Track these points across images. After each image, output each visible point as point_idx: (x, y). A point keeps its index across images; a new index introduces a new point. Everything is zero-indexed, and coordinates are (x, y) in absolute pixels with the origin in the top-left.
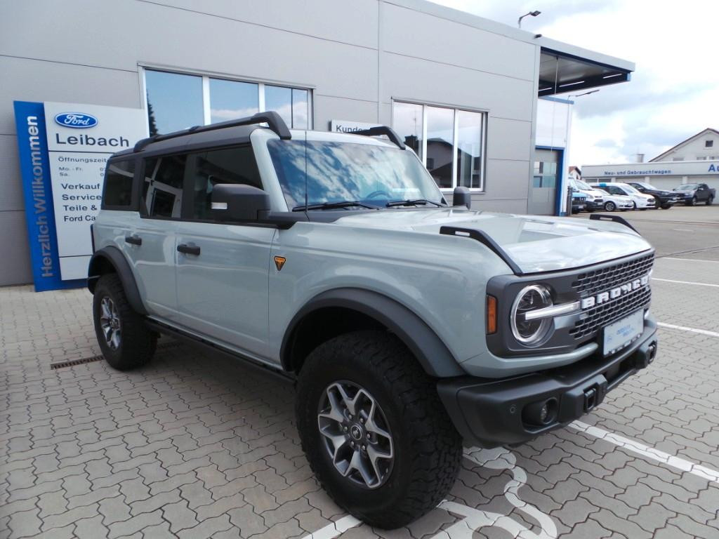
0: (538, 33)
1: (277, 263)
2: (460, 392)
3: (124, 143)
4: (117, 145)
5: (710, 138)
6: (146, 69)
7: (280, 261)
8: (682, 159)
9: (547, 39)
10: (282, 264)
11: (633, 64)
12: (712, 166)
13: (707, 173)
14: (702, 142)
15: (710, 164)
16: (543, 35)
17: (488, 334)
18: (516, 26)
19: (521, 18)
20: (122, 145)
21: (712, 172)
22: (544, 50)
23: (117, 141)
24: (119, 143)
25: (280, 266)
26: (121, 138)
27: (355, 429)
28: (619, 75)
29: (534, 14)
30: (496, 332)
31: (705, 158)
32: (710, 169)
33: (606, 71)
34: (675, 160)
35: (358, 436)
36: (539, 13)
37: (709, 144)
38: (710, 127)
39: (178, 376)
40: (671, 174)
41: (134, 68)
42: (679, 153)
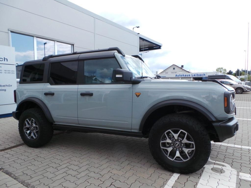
0: (138, 33)
1: (137, 95)
2: (221, 124)
3: (6, 60)
4: (2, 60)
5: (174, 67)
6: (11, 32)
7: (138, 94)
8: (168, 73)
9: (141, 35)
10: (139, 95)
11: (162, 44)
12: (176, 75)
13: (175, 77)
14: (172, 68)
15: (176, 74)
16: (140, 34)
17: (225, 107)
18: (132, 30)
19: (133, 28)
20: (5, 61)
21: (176, 77)
22: (140, 38)
23: (2, 59)
24: (3, 60)
25: (138, 96)
26: (4, 58)
27: (176, 144)
28: (158, 47)
29: (138, 27)
30: (227, 106)
31: (173, 73)
32: (176, 76)
33: (154, 45)
34: (166, 73)
35: (178, 146)
36: (139, 27)
37: (174, 69)
38: (174, 64)
39: (64, 146)
40: (166, 77)
41: (7, 31)
42: (167, 71)
